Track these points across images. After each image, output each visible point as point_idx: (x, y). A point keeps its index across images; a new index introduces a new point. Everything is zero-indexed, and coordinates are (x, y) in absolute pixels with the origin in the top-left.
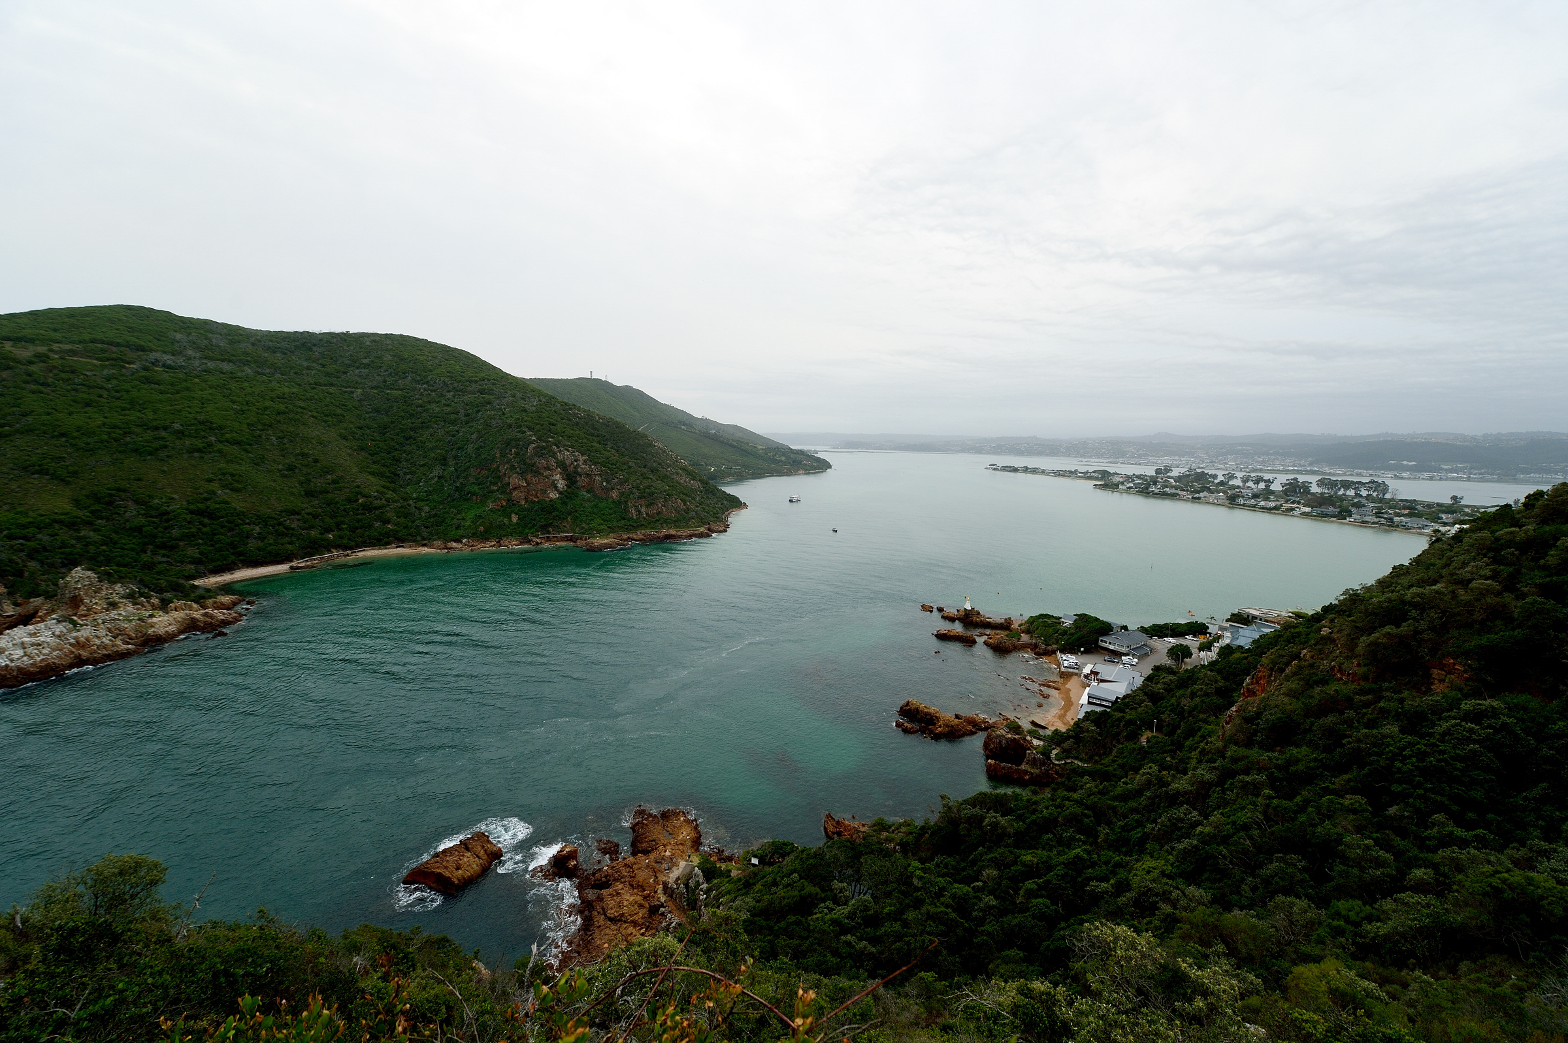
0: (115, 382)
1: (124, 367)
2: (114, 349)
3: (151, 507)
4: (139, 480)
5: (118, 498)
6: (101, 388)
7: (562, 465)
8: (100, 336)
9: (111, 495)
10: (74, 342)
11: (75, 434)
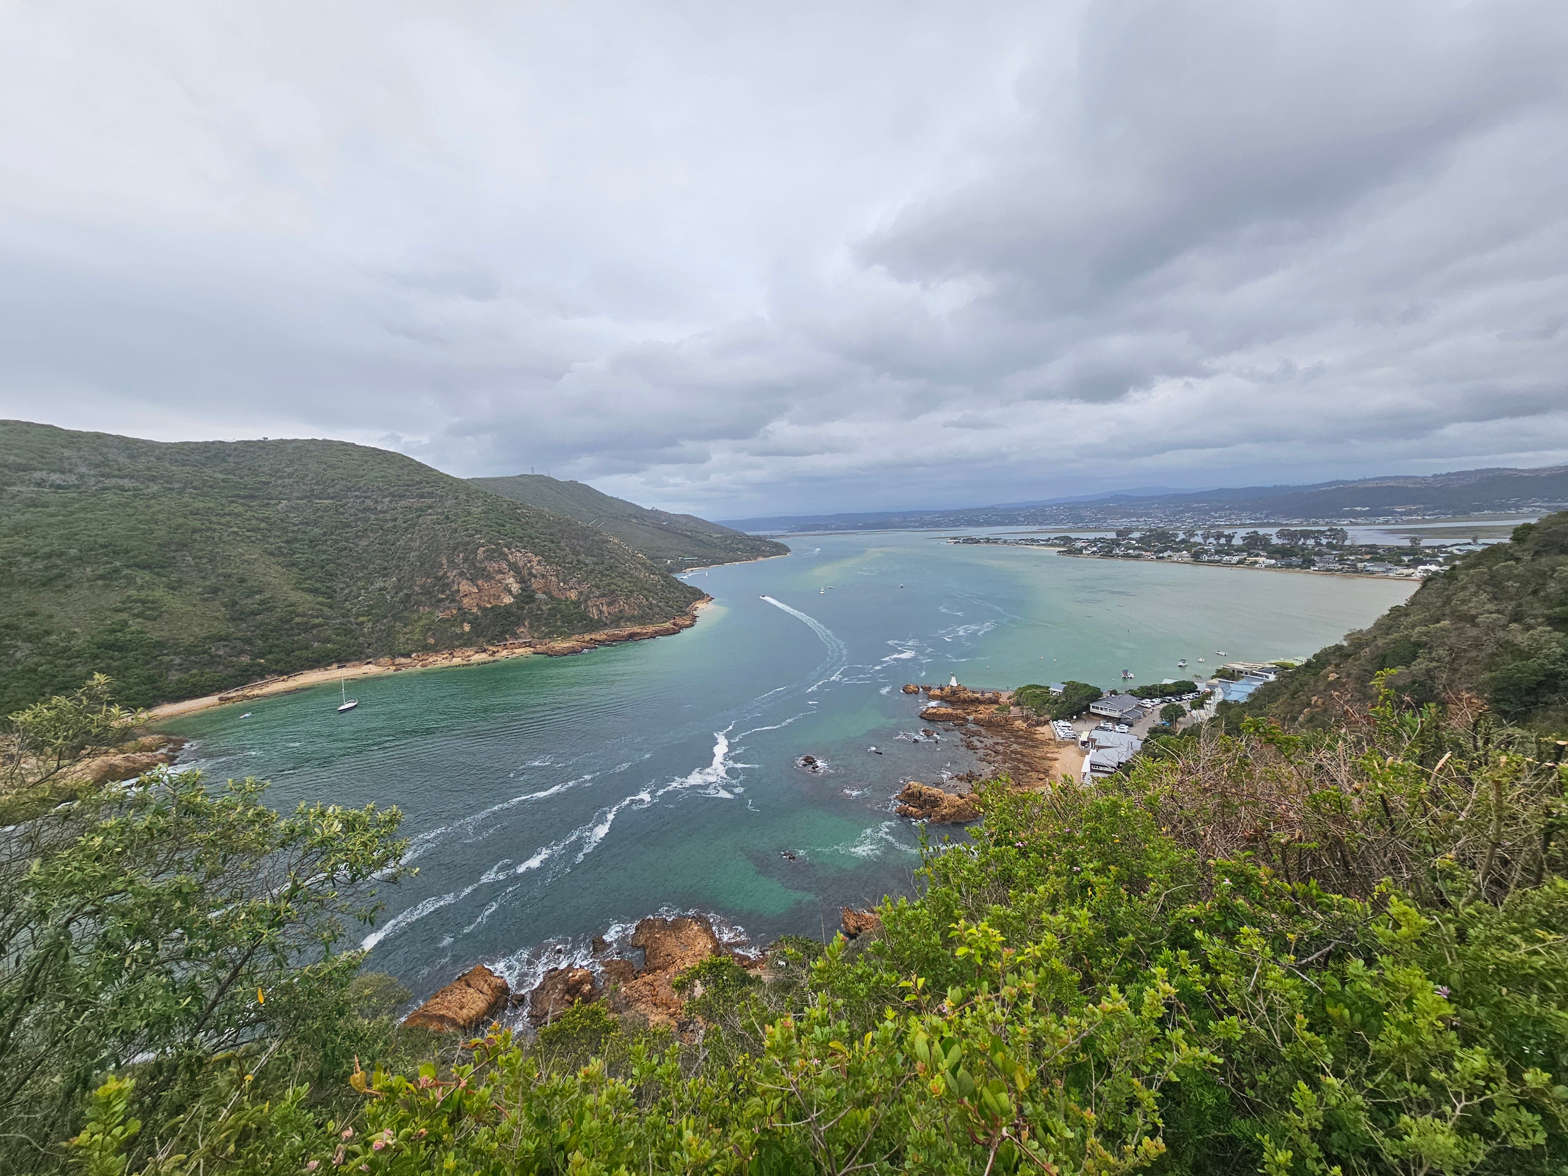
3: (48, 644)
4: (31, 615)
5: (5, 638)
7: (513, 567)
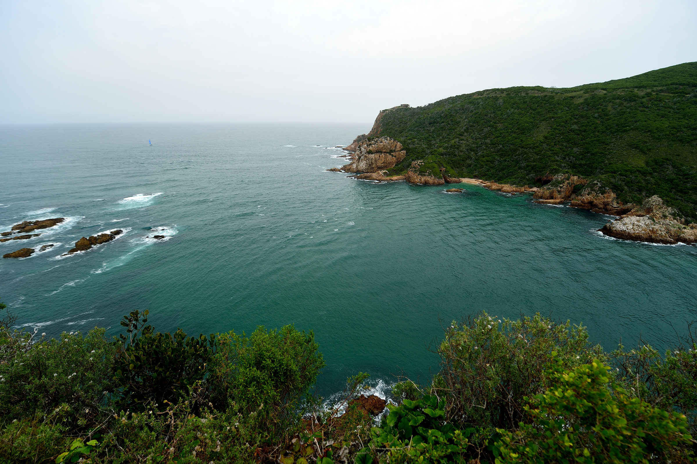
0: (678, 104)
1: (684, 96)
2: (681, 87)
3: (681, 170)
4: (678, 155)
5: (665, 164)
6: (670, 108)
8: (675, 81)
9: (663, 162)
10: (663, 86)
11: (655, 131)
